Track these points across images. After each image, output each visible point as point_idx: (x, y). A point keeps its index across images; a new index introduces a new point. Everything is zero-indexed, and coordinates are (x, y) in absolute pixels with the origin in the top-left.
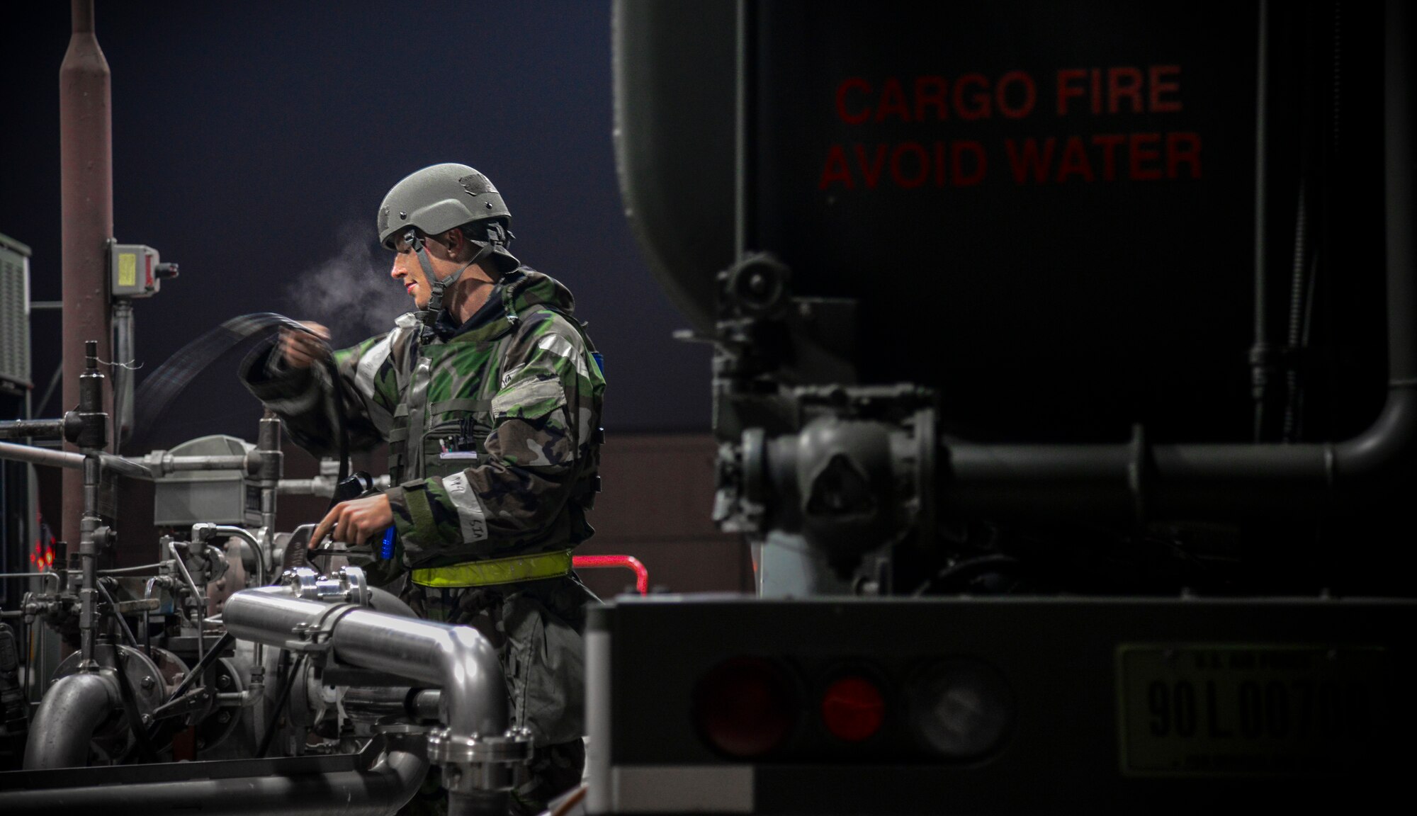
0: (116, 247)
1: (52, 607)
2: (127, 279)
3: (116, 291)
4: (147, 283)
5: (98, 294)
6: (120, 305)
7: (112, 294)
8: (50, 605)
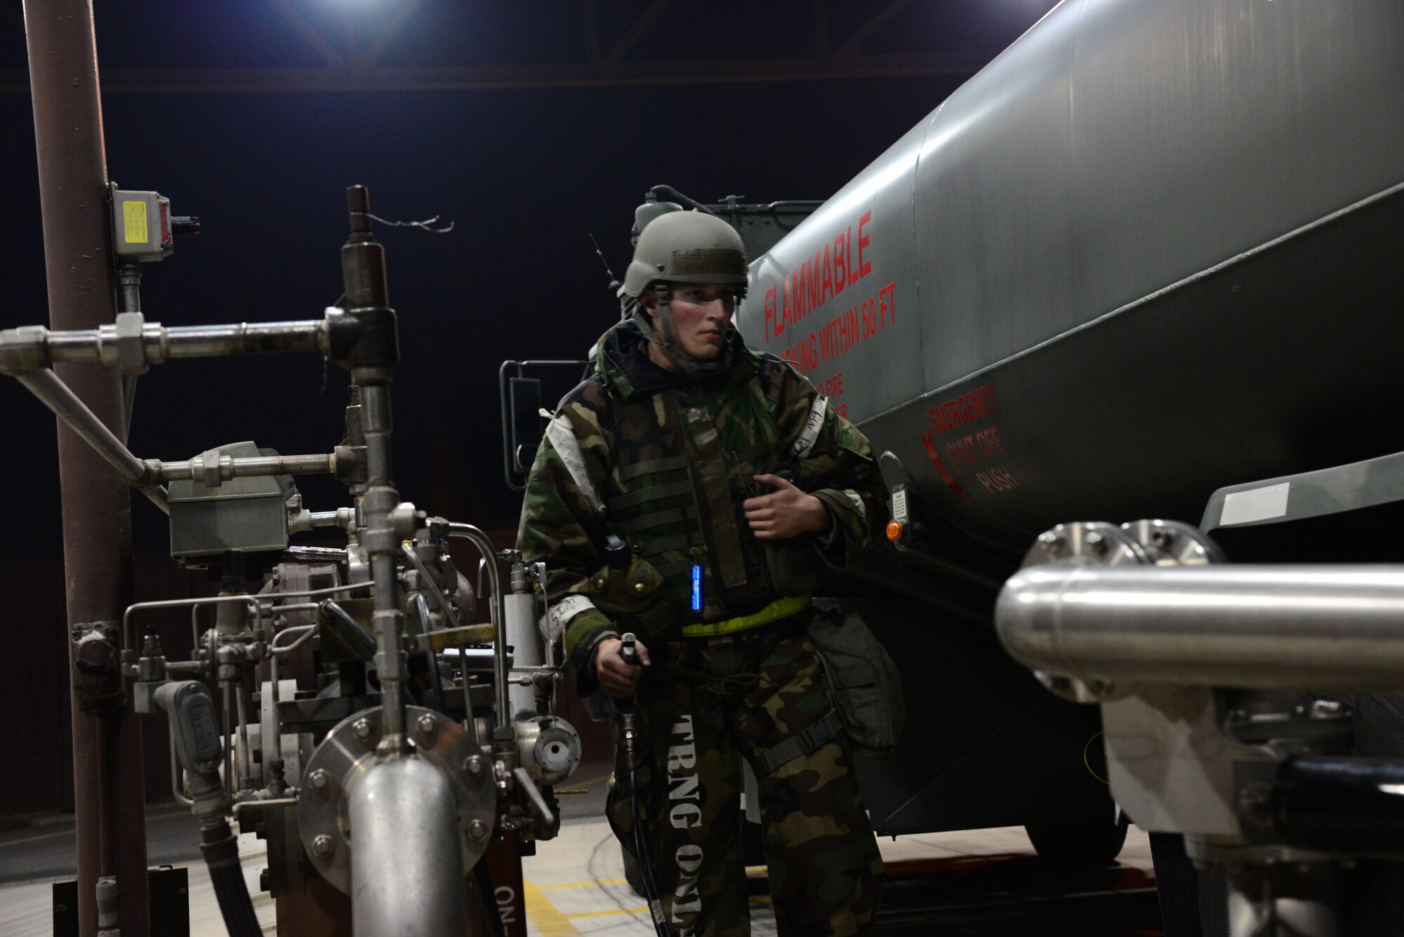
0: (118, 193)
1: (253, 650)
2: (137, 234)
3: (122, 250)
4: (162, 241)
5: (98, 252)
6: (126, 270)
7: (116, 254)
8: (250, 647)
